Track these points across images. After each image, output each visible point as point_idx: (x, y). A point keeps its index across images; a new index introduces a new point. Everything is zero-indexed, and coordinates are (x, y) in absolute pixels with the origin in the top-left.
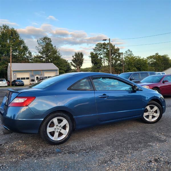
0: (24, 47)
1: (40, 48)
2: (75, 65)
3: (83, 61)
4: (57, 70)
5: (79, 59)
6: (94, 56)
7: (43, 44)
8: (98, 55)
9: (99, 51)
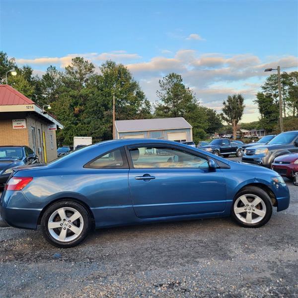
0: (138, 93)
1: (164, 92)
2: (228, 118)
3: (242, 111)
4: (190, 129)
5: (235, 107)
6: (264, 99)
7: (168, 86)
8: (272, 97)
9: (275, 90)
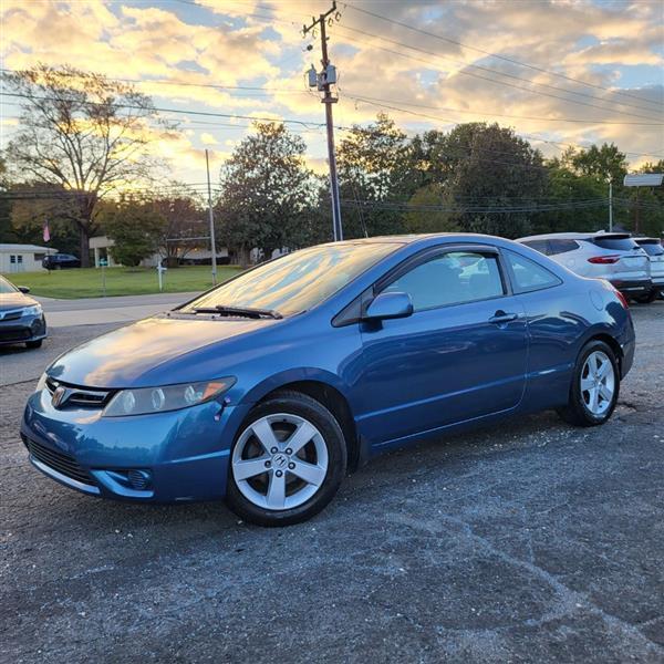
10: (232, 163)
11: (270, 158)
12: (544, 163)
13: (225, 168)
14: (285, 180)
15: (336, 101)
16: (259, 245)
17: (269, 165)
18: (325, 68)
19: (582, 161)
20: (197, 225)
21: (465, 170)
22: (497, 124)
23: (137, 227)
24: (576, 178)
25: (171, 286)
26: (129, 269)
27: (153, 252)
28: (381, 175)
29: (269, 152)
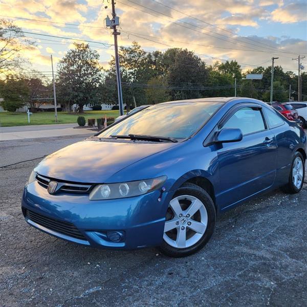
10: (63, 62)
11: (82, 61)
12: (206, 68)
13: (59, 65)
14: (89, 71)
15: (119, 34)
16: (77, 103)
17: (82, 64)
18: (114, 18)
19: (222, 67)
20: (45, 92)
21: (172, 70)
22: (187, 49)
23: (16, 92)
24: (220, 75)
25: (34, 122)
26: (12, 113)
27: (23, 105)
28: (134, 71)
29: (81, 58)
